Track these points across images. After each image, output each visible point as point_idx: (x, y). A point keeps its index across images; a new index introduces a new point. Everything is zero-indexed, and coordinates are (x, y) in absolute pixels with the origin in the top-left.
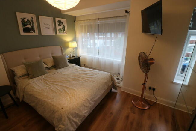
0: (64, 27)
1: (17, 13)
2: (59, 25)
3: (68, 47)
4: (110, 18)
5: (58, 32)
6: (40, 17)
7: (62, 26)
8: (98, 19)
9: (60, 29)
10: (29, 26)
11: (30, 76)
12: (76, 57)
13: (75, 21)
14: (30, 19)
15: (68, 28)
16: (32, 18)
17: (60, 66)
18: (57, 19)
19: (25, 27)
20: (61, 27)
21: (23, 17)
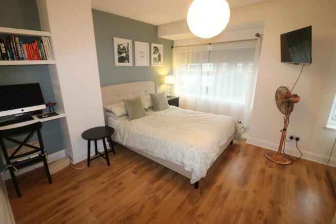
0: (159, 56)
1: (114, 38)
2: (154, 53)
3: (163, 83)
4: (229, 43)
5: (153, 63)
6: (136, 42)
7: (158, 54)
8: (210, 44)
9: (155, 59)
10: (124, 55)
11: (130, 116)
12: (172, 98)
13: (172, 47)
14: (125, 46)
15: (164, 57)
16: (128, 44)
17: (160, 108)
18: (153, 45)
19: (121, 55)
20: (156, 56)
21: (120, 43)
